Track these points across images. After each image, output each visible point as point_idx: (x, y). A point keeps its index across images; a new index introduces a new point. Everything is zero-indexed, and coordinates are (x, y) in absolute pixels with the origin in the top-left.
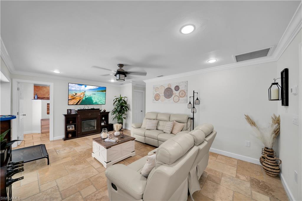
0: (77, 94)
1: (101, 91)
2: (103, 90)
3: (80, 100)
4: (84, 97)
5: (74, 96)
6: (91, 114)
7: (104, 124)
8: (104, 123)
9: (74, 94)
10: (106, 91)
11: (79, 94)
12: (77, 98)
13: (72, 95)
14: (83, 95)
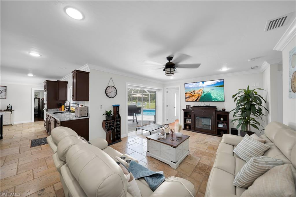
0: (195, 91)
1: (219, 86)
2: (221, 85)
3: (199, 97)
4: (203, 93)
5: (193, 93)
6: (205, 112)
7: (222, 127)
8: (223, 125)
9: (192, 91)
10: (223, 86)
11: (197, 91)
12: (196, 95)
13: (190, 93)
14: (201, 92)
